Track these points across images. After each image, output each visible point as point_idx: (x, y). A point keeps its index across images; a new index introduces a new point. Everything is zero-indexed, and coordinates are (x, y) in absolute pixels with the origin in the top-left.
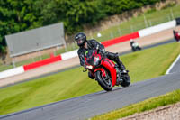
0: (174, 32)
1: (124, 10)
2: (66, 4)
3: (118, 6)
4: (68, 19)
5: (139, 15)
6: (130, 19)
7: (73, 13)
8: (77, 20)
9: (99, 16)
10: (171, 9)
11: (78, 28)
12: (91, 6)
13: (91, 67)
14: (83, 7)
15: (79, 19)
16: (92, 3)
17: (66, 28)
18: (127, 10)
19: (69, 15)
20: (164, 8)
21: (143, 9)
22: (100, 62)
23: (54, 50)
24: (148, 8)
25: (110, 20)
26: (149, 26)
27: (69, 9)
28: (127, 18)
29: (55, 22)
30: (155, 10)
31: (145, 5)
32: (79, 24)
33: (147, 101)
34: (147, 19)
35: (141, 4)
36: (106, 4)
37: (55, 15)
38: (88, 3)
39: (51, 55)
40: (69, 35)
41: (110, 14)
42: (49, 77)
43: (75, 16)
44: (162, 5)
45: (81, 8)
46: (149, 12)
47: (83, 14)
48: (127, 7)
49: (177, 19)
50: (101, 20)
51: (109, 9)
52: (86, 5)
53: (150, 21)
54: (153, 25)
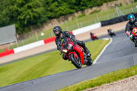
0: (91, 34)
1: (61, 15)
2: (17, 11)
3: (57, 12)
4: (18, 22)
5: (73, 19)
6: (66, 22)
7: (22, 18)
8: (26, 22)
9: (42, 19)
10: (97, 14)
11: (26, 29)
12: (37, 12)
13: (66, 51)
14: (30, 13)
15: (27, 22)
16: (37, 10)
17: (17, 29)
18: (63, 15)
19: (20, 19)
20: (92, 13)
21: (76, 14)
22: (72, 47)
23: (8, 45)
24: (80, 13)
25: (50, 22)
26: (80, 27)
27: (19, 14)
28: (63, 21)
29: (9, 24)
30: (84, 15)
31: (77, 11)
32: (27, 26)
33: (79, 84)
34: (79, 22)
35: (74, 11)
36: (47, 10)
37: (8, 19)
38: (34, 10)
39: (6, 50)
40: (19, 34)
41: (50, 18)
42: (5, 66)
43: (24, 20)
44: (90, 11)
45: (28, 13)
46: (80, 17)
47: (30, 18)
48: (64, 13)
49: (101, 22)
50: (44, 22)
51: (50, 14)
52: (33, 12)
53: (81, 23)
54: (83, 26)
